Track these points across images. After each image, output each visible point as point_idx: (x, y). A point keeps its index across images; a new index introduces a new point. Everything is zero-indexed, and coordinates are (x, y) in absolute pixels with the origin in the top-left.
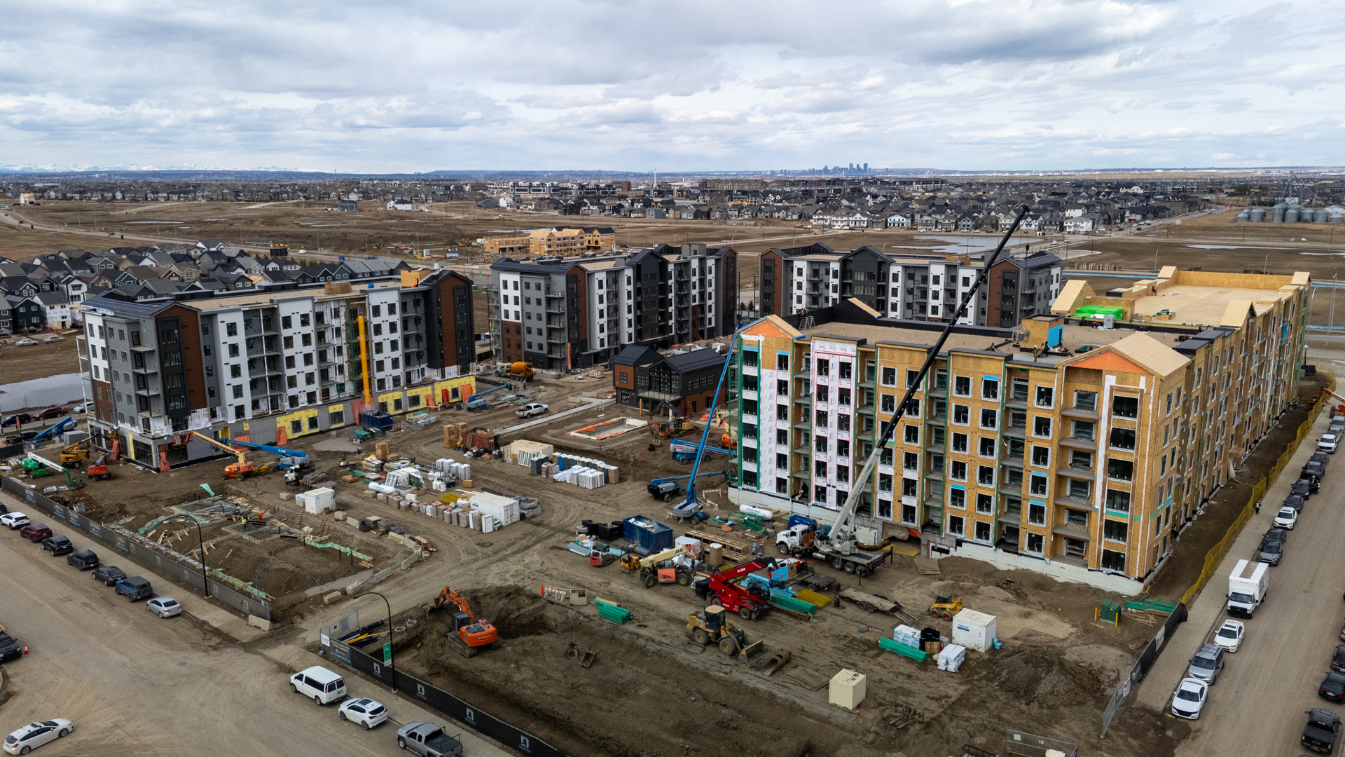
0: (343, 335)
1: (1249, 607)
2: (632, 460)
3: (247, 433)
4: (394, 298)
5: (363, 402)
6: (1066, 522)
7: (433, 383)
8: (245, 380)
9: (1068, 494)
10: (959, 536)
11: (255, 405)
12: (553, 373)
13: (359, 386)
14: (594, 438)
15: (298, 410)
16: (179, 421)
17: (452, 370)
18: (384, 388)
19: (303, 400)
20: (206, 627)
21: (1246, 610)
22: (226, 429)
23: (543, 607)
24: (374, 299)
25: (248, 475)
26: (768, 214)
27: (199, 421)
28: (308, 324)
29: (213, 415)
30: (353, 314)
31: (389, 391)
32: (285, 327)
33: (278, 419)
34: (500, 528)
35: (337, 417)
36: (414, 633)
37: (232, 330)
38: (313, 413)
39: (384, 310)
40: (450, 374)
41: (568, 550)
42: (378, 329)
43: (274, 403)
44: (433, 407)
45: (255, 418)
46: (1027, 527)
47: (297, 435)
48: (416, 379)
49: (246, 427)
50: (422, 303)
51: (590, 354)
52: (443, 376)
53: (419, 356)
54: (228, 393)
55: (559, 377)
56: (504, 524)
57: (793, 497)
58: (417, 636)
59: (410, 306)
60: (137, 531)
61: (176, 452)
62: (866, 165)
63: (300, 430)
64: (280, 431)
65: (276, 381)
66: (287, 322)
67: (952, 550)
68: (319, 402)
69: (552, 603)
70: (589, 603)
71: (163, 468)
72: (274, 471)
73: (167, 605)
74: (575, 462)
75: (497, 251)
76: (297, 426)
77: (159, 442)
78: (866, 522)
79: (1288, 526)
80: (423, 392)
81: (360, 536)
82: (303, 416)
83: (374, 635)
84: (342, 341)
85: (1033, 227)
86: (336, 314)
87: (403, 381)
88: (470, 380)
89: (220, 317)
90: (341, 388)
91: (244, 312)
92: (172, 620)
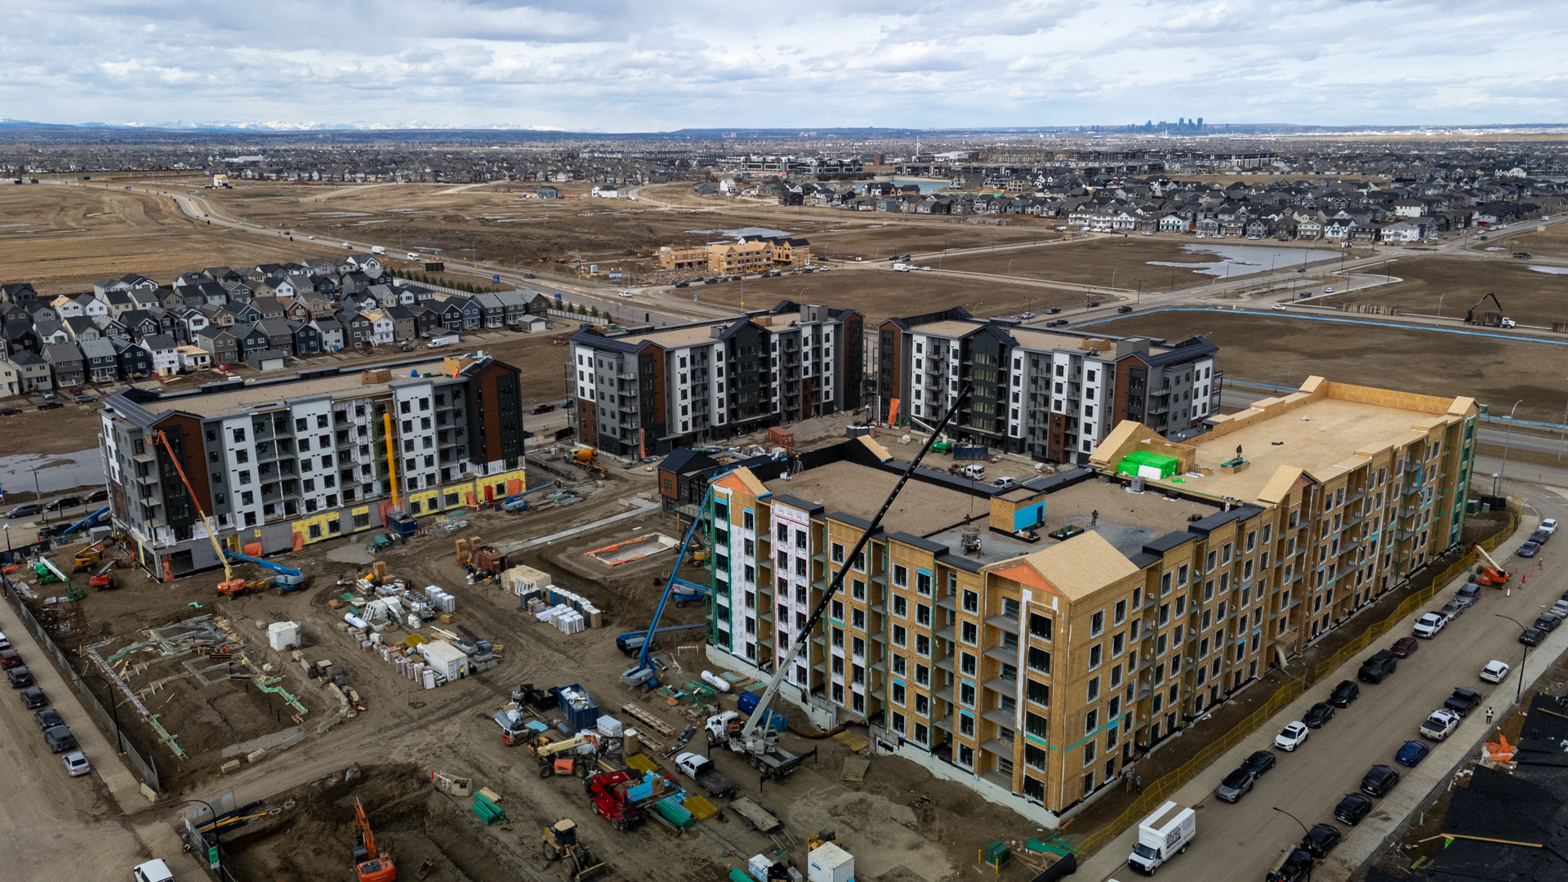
0: (370, 432)
1: (1148, 863)
2: (630, 597)
3: (259, 539)
4: (426, 392)
5: (391, 504)
6: (998, 737)
7: (474, 479)
8: (255, 485)
9: (1000, 706)
10: (901, 735)
11: (269, 509)
12: (626, 460)
13: (386, 486)
14: (607, 562)
15: (317, 514)
16: (183, 532)
17: (496, 465)
18: (416, 487)
19: (322, 504)
20: (104, 791)
21: (1143, 866)
22: (236, 536)
23: (429, 794)
24: (402, 395)
25: (239, 594)
26: (1019, 210)
27: (206, 530)
28: (326, 425)
29: (223, 521)
30: (379, 410)
31: (422, 491)
32: (300, 430)
33: (294, 524)
34: (442, 684)
35: (362, 519)
36: (286, 818)
37: (239, 435)
38: (333, 516)
39: (415, 405)
40: (494, 469)
41: (493, 720)
42: (408, 426)
43: (290, 508)
44: (472, 505)
45: (268, 524)
46: (960, 739)
47: (315, 540)
48: (456, 474)
49: (258, 534)
50: (462, 395)
51: (668, 440)
52: (486, 471)
53: (460, 452)
54: (237, 501)
55: (630, 466)
56: (449, 679)
57: (760, 665)
58: (289, 821)
59: (448, 398)
60: (105, 659)
61: (181, 560)
62: (1200, 120)
63: (319, 535)
64: (296, 536)
65: (290, 486)
66: (302, 425)
67: (895, 748)
68: (340, 504)
69: (438, 790)
70: (471, 794)
71: (166, 577)
72: (270, 588)
73: (75, 763)
74: (564, 600)
75: (672, 267)
76: (315, 531)
77: (162, 552)
78: (824, 705)
79: (1287, 748)
80: (462, 490)
81: (306, 684)
82: (323, 520)
83: (245, 818)
84: (368, 439)
85: (1341, 235)
86: (360, 411)
87: (438, 479)
88: (519, 474)
89: (226, 424)
90: (368, 488)
91: (253, 417)
92: (78, 779)
